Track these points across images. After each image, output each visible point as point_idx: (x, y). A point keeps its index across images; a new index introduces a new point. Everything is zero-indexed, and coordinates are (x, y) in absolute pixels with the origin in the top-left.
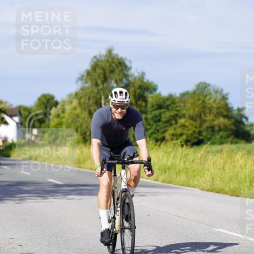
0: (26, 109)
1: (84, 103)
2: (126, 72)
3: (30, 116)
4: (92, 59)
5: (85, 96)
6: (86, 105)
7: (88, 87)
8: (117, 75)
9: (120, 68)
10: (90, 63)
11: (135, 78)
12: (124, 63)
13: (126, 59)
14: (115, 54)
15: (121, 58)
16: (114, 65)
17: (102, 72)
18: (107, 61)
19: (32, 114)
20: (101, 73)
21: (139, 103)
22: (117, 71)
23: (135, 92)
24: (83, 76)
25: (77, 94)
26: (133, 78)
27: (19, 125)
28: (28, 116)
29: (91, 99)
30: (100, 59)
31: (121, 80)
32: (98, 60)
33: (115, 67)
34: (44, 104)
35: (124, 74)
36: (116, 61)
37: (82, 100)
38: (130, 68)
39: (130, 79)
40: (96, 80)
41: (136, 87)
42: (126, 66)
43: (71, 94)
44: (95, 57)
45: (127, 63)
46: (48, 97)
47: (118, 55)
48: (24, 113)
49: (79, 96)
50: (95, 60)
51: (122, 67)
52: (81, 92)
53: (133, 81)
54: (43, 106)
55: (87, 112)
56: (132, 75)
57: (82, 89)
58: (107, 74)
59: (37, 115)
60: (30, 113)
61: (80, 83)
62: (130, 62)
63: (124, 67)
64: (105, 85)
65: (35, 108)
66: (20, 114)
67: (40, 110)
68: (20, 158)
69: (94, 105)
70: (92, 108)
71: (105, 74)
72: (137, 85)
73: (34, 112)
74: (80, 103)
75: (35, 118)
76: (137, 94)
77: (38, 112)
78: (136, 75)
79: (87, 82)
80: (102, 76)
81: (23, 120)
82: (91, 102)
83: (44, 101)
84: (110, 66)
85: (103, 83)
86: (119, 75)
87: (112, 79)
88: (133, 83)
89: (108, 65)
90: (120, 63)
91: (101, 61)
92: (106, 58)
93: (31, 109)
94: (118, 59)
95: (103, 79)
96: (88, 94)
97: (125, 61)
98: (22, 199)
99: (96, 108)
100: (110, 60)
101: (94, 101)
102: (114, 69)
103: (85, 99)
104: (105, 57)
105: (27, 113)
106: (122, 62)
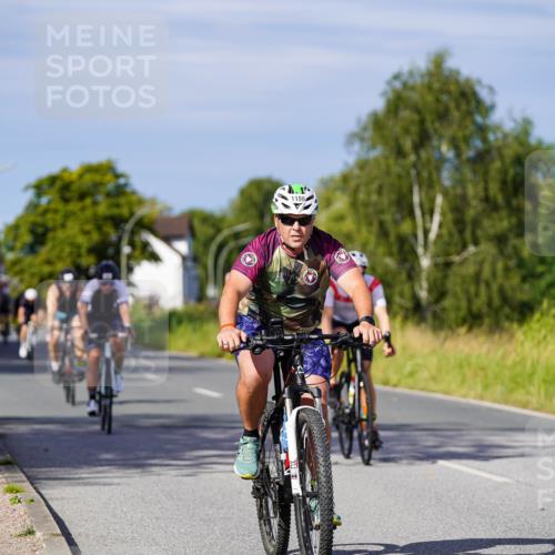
0: (207, 219)
1: (366, 205)
2: (479, 119)
3: (219, 238)
4: (389, 83)
5: (367, 184)
6: (371, 210)
7: (376, 160)
8: (455, 127)
9: (464, 107)
10: (384, 93)
11: (505, 136)
12: (475, 94)
13: (479, 82)
14: (451, 71)
15: (468, 81)
16: (445, 98)
17: (416, 117)
18: (429, 88)
19: (226, 233)
20: (412, 122)
21: (515, 202)
22: (455, 115)
23: (504, 172)
24: (365, 129)
25: (345, 178)
26: (500, 135)
27: (190, 264)
28: (212, 238)
29: (385, 191)
30: (411, 82)
31: (467, 140)
32: (405, 85)
33: (452, 105)
34: (254, 204)
35: (474, 123)
36: (453, 88)
37: (362, 196)
38: (492, 107)
39: (491, 137)
40: (397, 140)
41: (508, 160)
42: (479, 102)
43: (331, 180)
44: (396, 77)
45: (483, 94)
46: (267, 186)
47: (458, 73)
48: (203, 231)
49: (353, 184)
50: (398, 85)
51: (468, 102)
52: (357, 172)
53: (500, 143)
54: (253, 212)
55: (375, 228)
56: (498, 127)
57: (362, 165)
58: (429, 125)
59: (237, 236)
60: (219, 231)
61: (357, 147)
62: (491, 89)
63: (473, 104)
64: (423, 154)
65: (230, 217)
66: (192, 233)
67: (245, 222)
68: (193, 353)
69: (393, 209)
70: (387, 217)
71: (422, 122)
72: (509, 153)
73: (230, 226)
74: (354, 204)
75: (232, 244)
76: (509, 178)
77: (241, 227)
78: (509, 126)
79: (373, 147)
80: (414, 129)
81: (201, 249)
82: (385, 201)
83: (257, 197)
84: (438, 100)
85: (417, 147)
86: (461, 126)
87: (441, 137)
88: (499, 150)
89: (430, 98)
90: (463, 95)
91: (413, 88)
92: (426, 80)
93: (222, 219)
94: (457, 82)
95: (416, 138)
96: (376, 178)
97: (478, 89)
98: (199, 464)
99: (398, 216)
100: (436, 86)
101: (394, 197)
102: (447, 110)
103: (369, 194)
104: (422, 76)
105: (210, 231)
106: (468, 90)
